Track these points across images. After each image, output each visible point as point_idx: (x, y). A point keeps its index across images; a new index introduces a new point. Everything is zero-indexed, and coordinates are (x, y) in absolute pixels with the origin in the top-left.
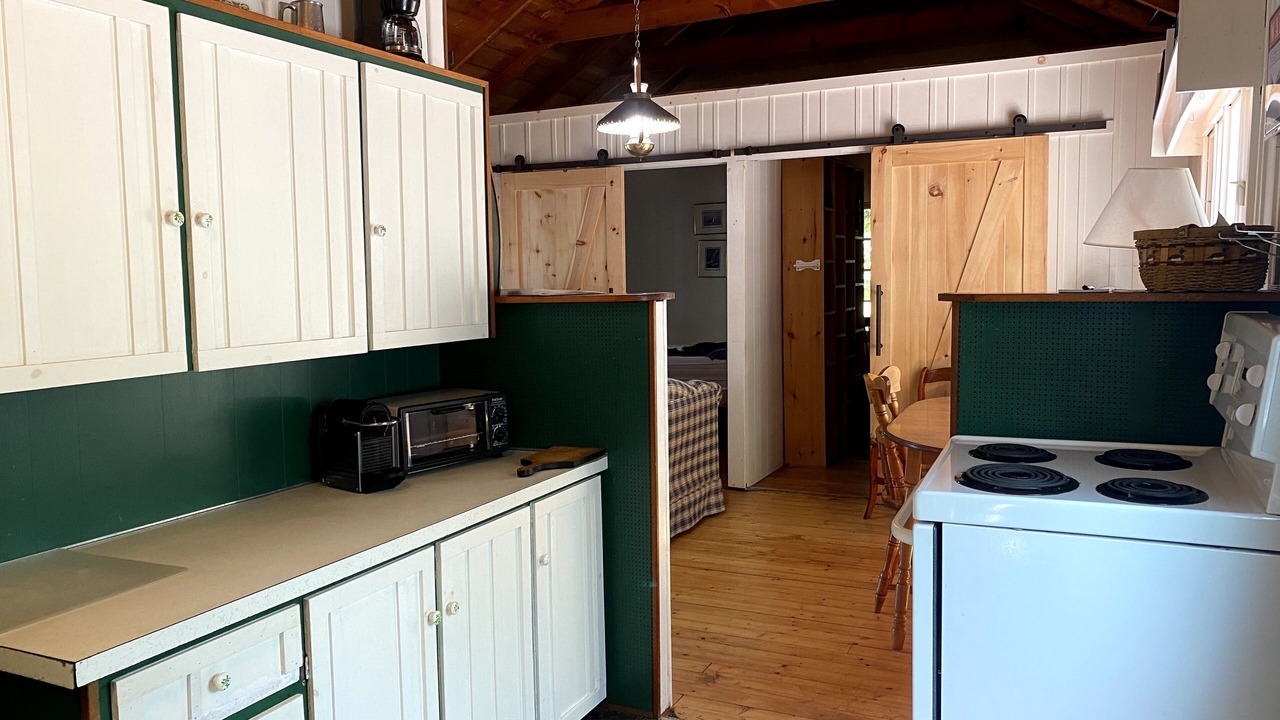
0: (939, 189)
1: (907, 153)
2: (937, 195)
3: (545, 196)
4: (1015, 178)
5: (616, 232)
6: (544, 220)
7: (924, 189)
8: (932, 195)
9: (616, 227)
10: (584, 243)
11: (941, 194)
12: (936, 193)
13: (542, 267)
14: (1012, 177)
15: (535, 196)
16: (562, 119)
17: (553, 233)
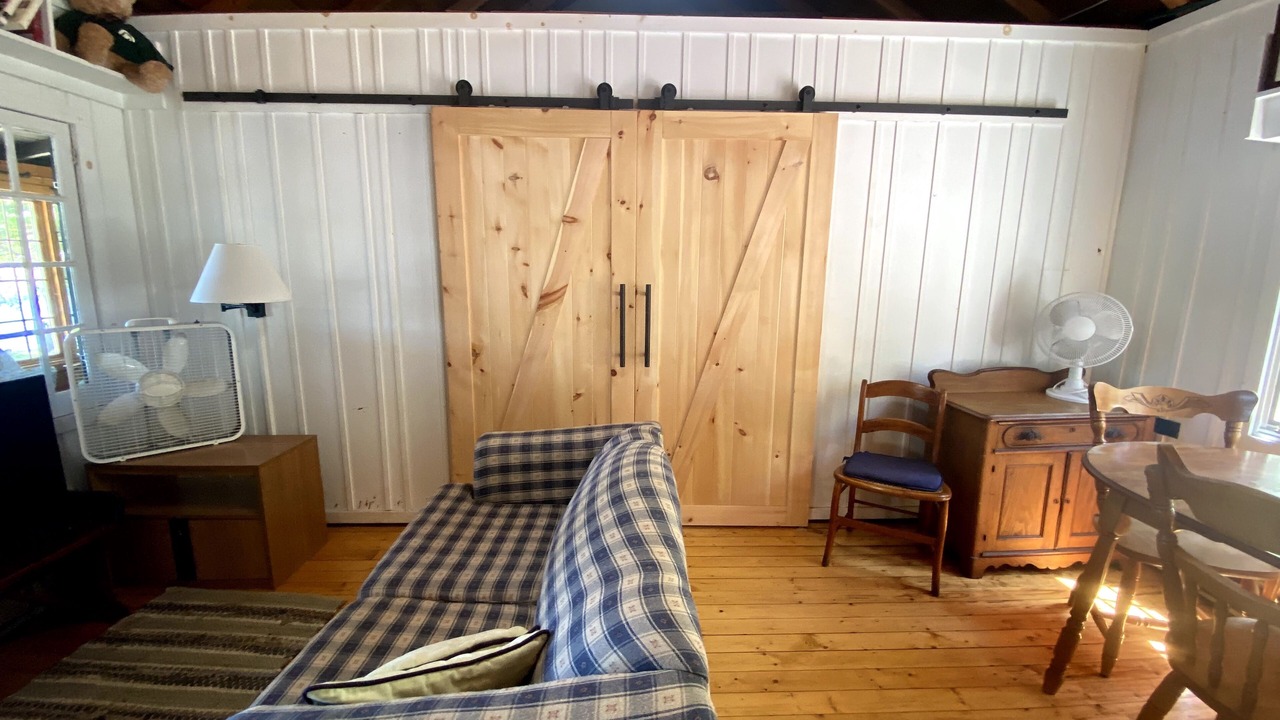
0: (715, 172)
1: (680, 122)
2: (713, 179)
3: (508, 145)
4: (800, 163)
5: (625, 206)
6: (509, 183)
7: (698, 171)
8: (708, 178)
9: (626, 199)
10: (574, 220)
11: (717, 177)
12: (711, 175)
13: (507, 253)
14: (797, 161)
15: (492, 144)
16: (367, 31)
17: (523, 203)
